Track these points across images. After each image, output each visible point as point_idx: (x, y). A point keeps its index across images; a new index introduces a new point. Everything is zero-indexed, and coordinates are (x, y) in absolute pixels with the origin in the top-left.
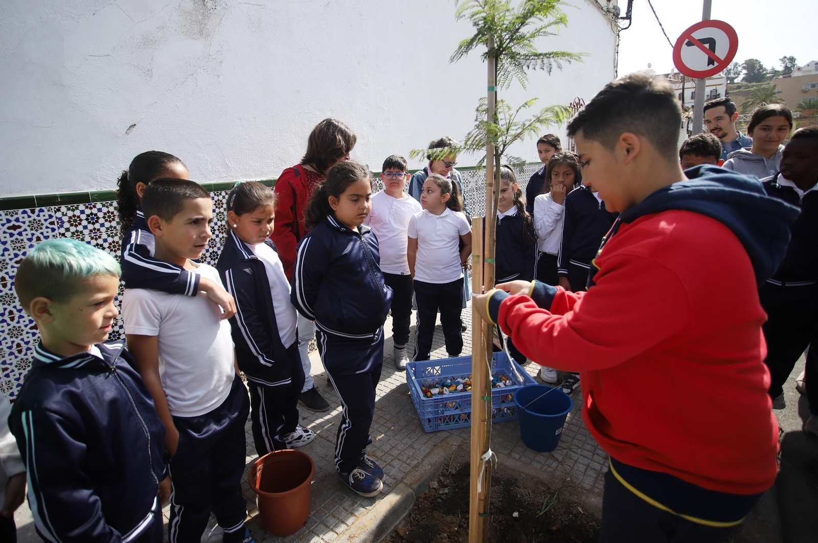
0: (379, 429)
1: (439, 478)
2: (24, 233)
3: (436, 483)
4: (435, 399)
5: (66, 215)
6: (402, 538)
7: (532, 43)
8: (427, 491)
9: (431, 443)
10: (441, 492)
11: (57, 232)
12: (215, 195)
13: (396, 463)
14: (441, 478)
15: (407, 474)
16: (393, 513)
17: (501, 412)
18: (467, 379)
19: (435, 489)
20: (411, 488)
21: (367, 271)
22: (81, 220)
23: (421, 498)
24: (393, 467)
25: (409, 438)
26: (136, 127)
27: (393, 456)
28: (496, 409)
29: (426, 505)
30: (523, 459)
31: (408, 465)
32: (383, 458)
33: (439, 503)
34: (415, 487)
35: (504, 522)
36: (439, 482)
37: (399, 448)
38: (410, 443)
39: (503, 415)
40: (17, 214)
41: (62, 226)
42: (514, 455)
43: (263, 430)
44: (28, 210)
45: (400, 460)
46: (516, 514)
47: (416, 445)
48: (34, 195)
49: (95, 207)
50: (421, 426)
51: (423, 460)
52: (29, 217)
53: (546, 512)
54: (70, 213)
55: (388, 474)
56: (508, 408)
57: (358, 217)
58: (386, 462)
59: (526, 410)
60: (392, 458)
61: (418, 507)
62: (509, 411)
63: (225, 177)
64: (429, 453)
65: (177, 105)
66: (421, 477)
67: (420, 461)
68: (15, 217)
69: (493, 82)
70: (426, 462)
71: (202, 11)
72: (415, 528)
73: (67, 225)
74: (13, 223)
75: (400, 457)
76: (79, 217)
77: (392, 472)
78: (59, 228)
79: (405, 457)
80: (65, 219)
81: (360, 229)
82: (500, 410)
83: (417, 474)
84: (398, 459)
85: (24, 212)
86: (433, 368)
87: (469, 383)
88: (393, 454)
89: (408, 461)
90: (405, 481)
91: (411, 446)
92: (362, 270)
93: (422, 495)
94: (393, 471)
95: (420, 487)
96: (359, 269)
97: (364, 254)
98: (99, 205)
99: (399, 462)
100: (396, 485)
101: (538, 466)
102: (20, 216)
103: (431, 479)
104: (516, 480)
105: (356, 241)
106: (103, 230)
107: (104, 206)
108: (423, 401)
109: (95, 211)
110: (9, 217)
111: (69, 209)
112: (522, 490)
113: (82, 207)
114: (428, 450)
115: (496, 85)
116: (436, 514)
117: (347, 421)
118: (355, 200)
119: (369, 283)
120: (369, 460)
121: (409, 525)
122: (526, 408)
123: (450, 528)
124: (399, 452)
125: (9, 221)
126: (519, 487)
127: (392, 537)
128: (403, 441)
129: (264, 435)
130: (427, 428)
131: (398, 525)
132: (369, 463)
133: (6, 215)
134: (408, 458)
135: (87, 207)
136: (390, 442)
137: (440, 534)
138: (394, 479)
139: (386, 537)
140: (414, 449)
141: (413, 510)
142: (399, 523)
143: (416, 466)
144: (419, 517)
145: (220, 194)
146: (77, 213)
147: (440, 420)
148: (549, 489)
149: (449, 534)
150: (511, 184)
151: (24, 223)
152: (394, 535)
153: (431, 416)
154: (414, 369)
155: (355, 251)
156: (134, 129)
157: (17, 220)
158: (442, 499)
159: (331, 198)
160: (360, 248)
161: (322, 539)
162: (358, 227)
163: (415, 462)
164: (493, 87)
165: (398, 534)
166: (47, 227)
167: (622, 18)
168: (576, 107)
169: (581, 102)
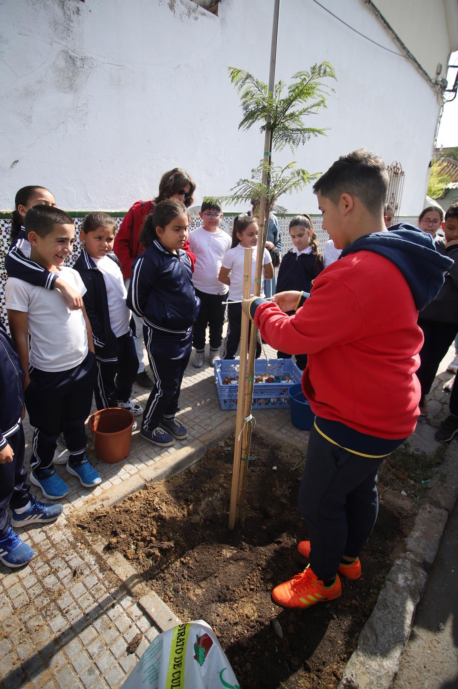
0: (189, 405)
1: (226, 440)
3: (223, 443)
4: (230, 386)
6: (192, 474)
7: (300, 119)
8: (215, 447)
9: (224, 417)
10: (225, 449)
12: (79, 220)
13: (196, 427)
14: (227, 440)
15: (203, 434)
16: (189, 458)
17: (280, 402)
18: (259, 376)
19: (221, 447)
20: (204, 443)
21: (184, 284)
23: (210, 451)
24: (194, 430)
25: (210, 412)
26: (18, 163)
27: (195, 423)
28: (276, 398)
29: (213, 456)
30: (289, 434)
31: (205, 429)
32: (188, 423)
33: (222, 456)
34: (207, 443)
35: (265, 472)
36: (226, 442)
37: (201, 418)
38: (209, 415)
39: (281, 404)
42: (283, 430)
43: (101, 392)
45: (200, 426)
46: (275, 468)
47: (214, 418)
50: (219, 405)
51: (216, 427)
53: (296, 469)
55: (189, 434)
56: (286, 399)
57: (179, 243)
58: (189, 426)
59: (294, 399)
60: (195, 424)
61: (207, 456)
62: (286, 401)
63: (87, 207)
64: (222, 423)
65: (50, 147)
66: (212, 438)
67: (214, 427)
69: (268, 149)
70: (218, 428)
71: (72, 68)
72: (203, 469)
75: (200, 424)
77: (192, 433)
79: (204, 424)
81: (178, 252)
82: (279, 399)
83: (210, 436)
84: (199, 425)
86: (235, 366)
87: (260, 379)
88: (195, 421)
89: (205, 427)
90: (200, 439)
91: (210, 418)
92: (180, 283)
93: (212, 449)
94: (194, 432)
95: (210, 444)
96: (179, 283)
97: (182, 271)
99: (199, 427)
100: (194, 440)
101: (299, 439)
103: (220, 440)
104: (280, 446)
105: (176, 261)
108: (222, 386)
112: (283, 454)
114: (221, 421)
115: (270, 151)
116: (218, 462)
117: (159, 391)
118: (177, 230)
119: (186, 293)
120: (177, 422)
121: (199, 467)
122: (295, 398)
123: (227, 471)
124: (200, 420)
126: (281, 451)
127: (186, 473)
128: (205, 414)
129: (101, 396)
130: (223, 406)
131: (191, 466)
132: (177, 424)
134: (206, 425)
136: (195, 413)
137: (219, 474)
138: (193, 437)
139: (181, 472)
140: (211, 419)
141: (203, 458)
142: (193, 465)
143: (210, 431)
144: (207, 463)
147: (234, 401)
148: (302, 454)
149: (226, 475)
150: (307, 229)
152: (187, 471)
153: (226, 398)
154: (220, 365)
155: (176, 269)
156: (17, 164)
158: (225, 453)
159: (157, 228)
160: (179, 267)
161: (137, 468)
162: (176, 251)
163: (211, 428)
164: (268, 153)
165: (190, 471)
167: (448, 91)
168: (393, 170)
169: (399, 166)
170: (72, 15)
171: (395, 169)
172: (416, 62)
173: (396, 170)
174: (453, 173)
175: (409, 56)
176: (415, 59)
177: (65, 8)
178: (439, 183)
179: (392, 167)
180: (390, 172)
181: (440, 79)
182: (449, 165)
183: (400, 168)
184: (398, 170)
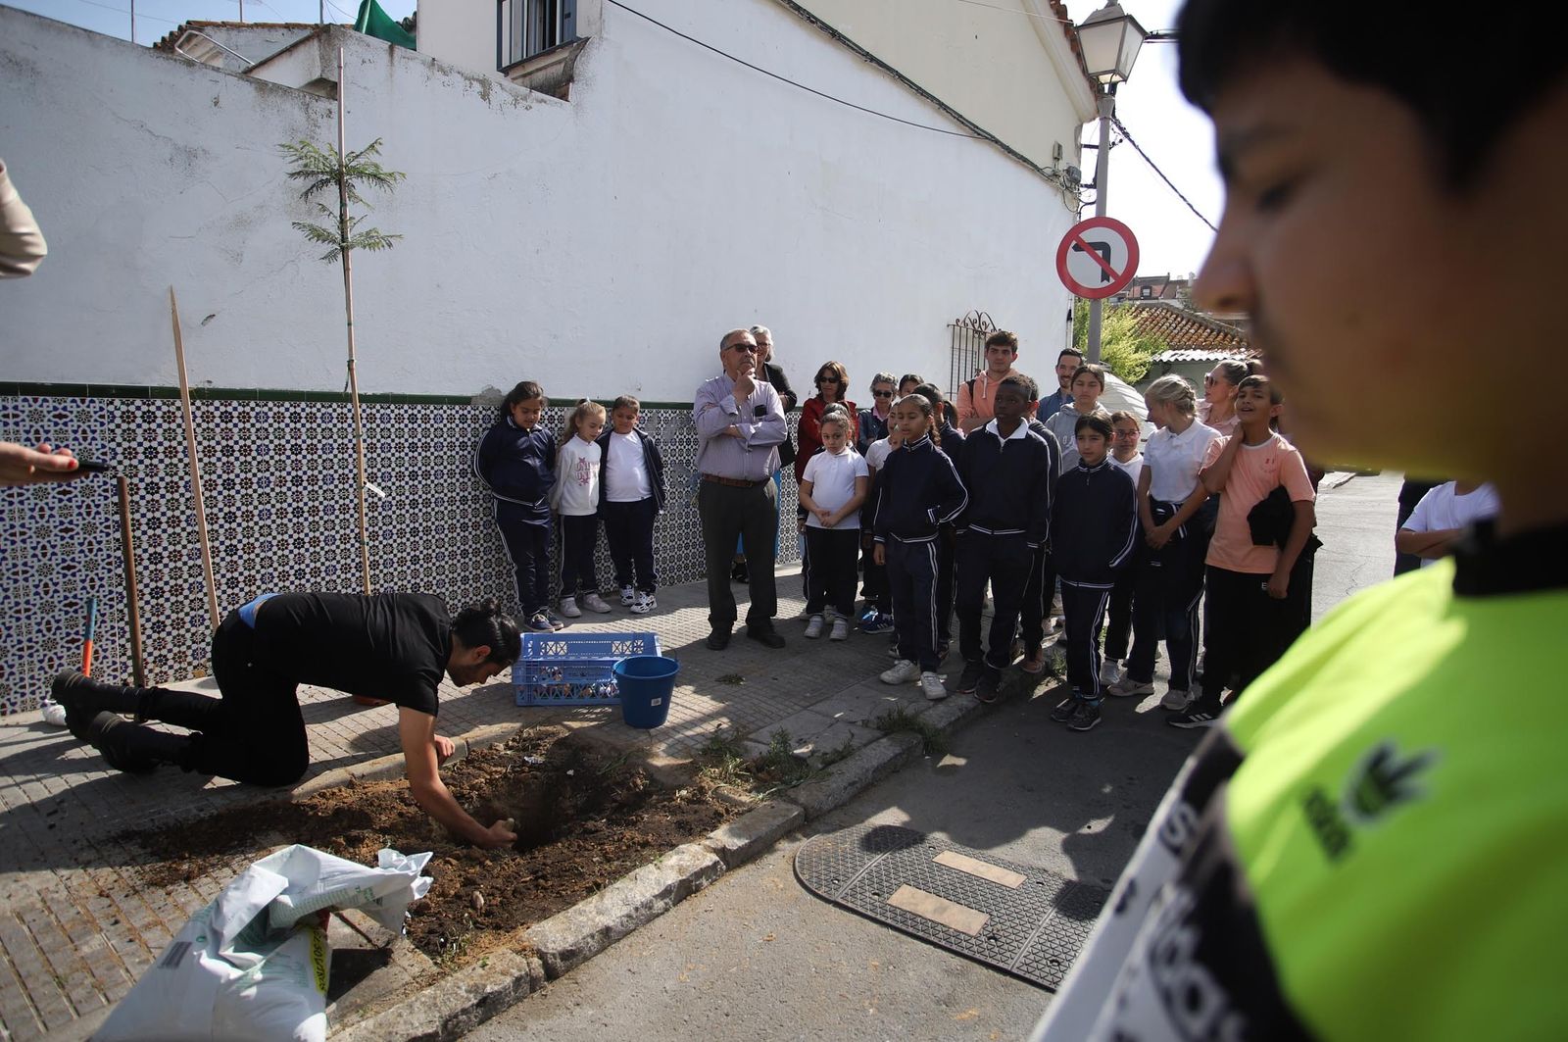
2: (70, 424)
5: (119, 409)
11: (106, 427)
22: (135, 417)
26: (214, 318)
40: (65, 402)
41: (112, 421)
44: (78, 399)
48: (87, 383)
49: (153, 404)
52: (78, 406)
54: (124, 408)
65: (269, 296)
68: (63, 405)
73: (118, 421)
74: (60, 411)
76: (133, 413)
78: (109, 423)
80: (118, 414)
85: (73, 401)
98: (159, 403)
102: (68, 404)
106: (160, 431)
107: (164, 404)
109: (153, 408)
110: (56, 404)
111: (123, 403)
113: (138, 402)
125: (55, 409)
133: (54, 402)
135: (144, 404)
145: (314, 406)
146: (132, 408)
151: (71, 412)
157: (65, 409)
166: (96, 421)
167: (1087, 186)
168: (970, 326)
169: (984, 318)
170: (320, 119)
171: (976, 326)
172: (997, 142)
173: (980, 326)
174: (1176, 331)
175: (979, 134)
176: (994, 137)
177: (310, 111)
178: (1136, 352)
179: (967, 321)
180: (964, 330)
181: (1062, 166)
182: (1168, 315)
183: (988, 321)
184: (983, 327)
